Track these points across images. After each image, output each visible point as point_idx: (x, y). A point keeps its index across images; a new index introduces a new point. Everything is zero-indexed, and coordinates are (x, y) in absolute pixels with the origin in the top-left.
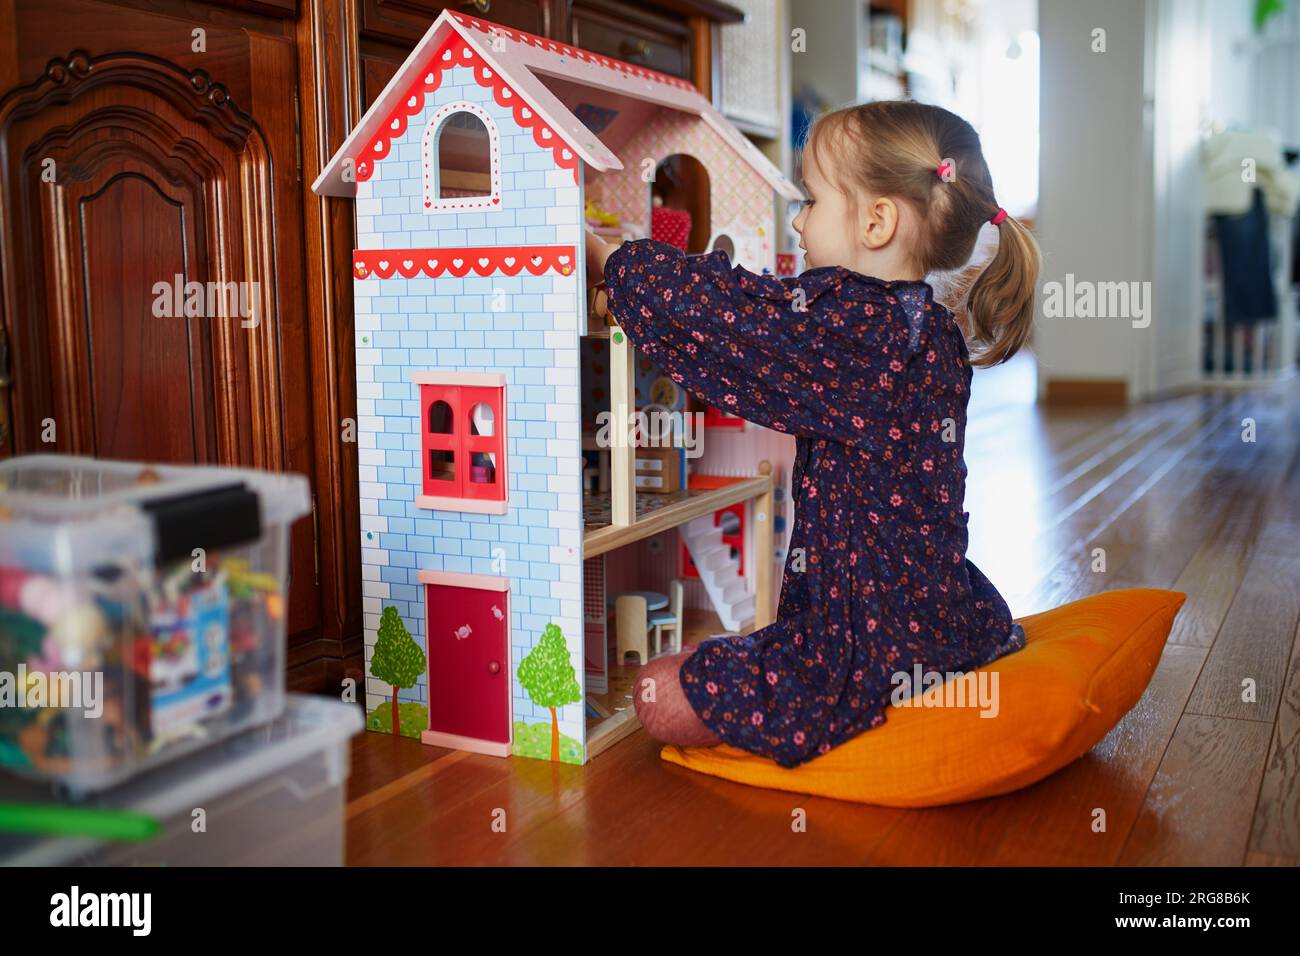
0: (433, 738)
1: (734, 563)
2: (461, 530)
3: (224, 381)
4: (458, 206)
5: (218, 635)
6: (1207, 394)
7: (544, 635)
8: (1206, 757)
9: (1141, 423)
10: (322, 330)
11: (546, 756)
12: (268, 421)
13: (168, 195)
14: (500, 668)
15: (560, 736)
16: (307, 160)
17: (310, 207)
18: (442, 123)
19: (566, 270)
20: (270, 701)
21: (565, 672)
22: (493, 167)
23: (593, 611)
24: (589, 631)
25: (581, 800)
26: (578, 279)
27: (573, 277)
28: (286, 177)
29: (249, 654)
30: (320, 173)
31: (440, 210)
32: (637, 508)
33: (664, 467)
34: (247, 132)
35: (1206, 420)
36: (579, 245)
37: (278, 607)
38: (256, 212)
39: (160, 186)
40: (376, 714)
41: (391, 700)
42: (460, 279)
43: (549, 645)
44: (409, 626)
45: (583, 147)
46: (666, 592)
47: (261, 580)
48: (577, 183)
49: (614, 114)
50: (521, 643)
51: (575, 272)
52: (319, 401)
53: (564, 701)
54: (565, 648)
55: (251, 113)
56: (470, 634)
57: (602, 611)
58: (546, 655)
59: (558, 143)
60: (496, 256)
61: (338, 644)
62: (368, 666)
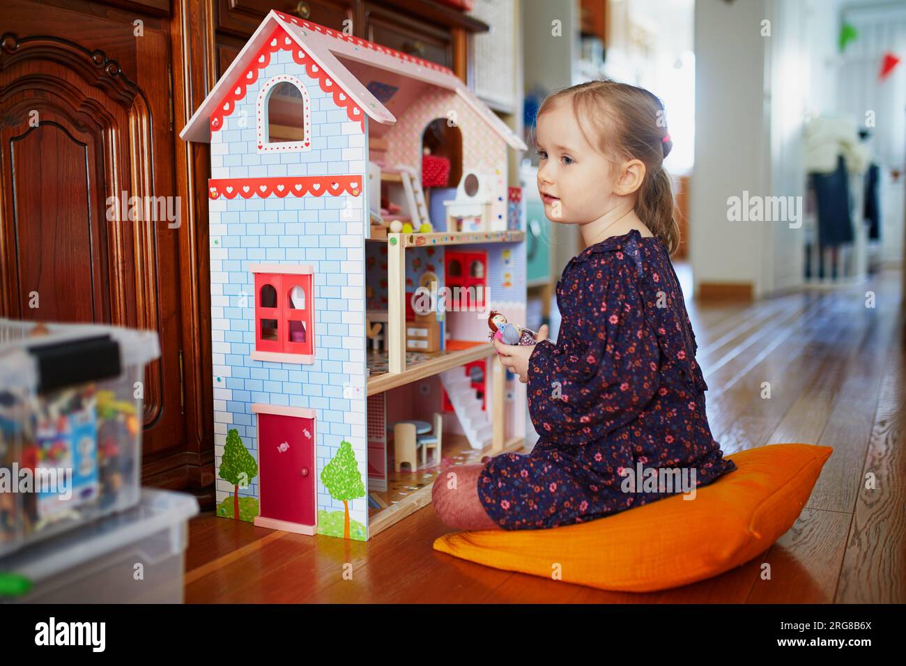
0: (262, 522)
1: (479, 402)
2: (281, 375)
3: (116, 270)
4: (281, 148)
5: (89, 445)
6: (807, 293)
7: (339, 450)
8: (804, 538)
9: (762, 312)
10: (187, 235)
11: (341, 535)
12: (148, 298)
13: (76, 138)
14: (308, 474)
15: (350, 521)
16: (178, 116)
17: (179, 150)
18: (270, 90)
19: (356, 192)
20: (129, 493)
21: (354, 475)
22: (306, 120)
23: (377, 433)
24: (372, 448)
25: (365, 565)
26: (363, 199)
27: (360, 197)
28: (162, 128)
29: (114, 460)
30: (186, 124)
31: (269, 151)
32: (407, 362)
33: (429, 333)
34: (134, 96)
35: (806, 309)
36: (365, 175)
37: (136, 425)
38: (140, 152)
39: (70, 132)
40: (223, 505)
41: (233, 495)
42: (283, 199)
43: (343, 457)
44: (246, 443)
45: (368, 107)
46: (431, 421)
47: (123, 406)
48: (363, 132)
49: (395, 89)
50: (323, 454)
51: (361, 194)
52: (185, 285)
53: (353, 496)
54: (354, 459)
55: (136, 82)
56: (288, 449)
57: (383, 434)
58: (340, 464)
59: (350, 103)
60: (307, 182)
61: (197, 456)
62: (217, 471)
